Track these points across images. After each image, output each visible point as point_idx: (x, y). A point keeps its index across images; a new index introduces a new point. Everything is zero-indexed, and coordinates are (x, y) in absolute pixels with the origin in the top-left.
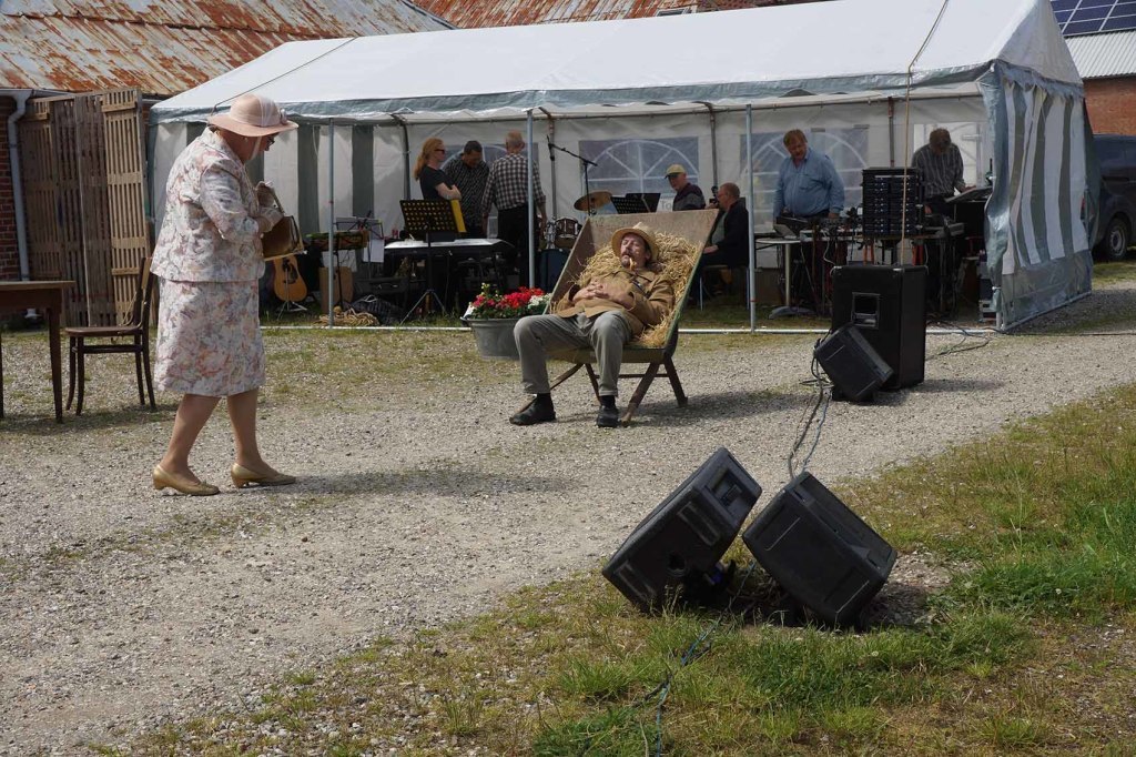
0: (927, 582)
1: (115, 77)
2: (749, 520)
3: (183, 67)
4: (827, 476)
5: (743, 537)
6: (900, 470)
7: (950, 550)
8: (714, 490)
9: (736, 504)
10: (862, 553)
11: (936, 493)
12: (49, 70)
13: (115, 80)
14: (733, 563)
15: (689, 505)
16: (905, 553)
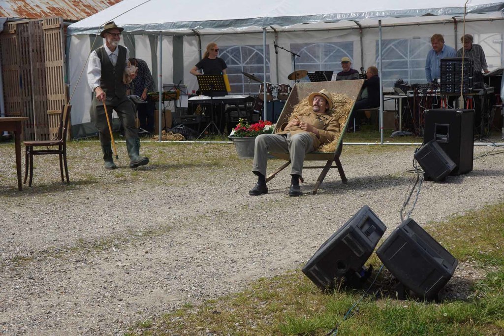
0: (474, 276)
1: (49, 11)
2: (379, 243)
3: (85, 6)
4: (421, 220)
5: (376, 253)
6: (460, 217)
7: (486, 260)
8: (362, 228)
9: (373, 235)
10: (440, 261)
11: (479, 230)
12: (16, 8)
13: (50, 13)
14: (371, 267)
15: (348, 235)
16: (462, 261)
